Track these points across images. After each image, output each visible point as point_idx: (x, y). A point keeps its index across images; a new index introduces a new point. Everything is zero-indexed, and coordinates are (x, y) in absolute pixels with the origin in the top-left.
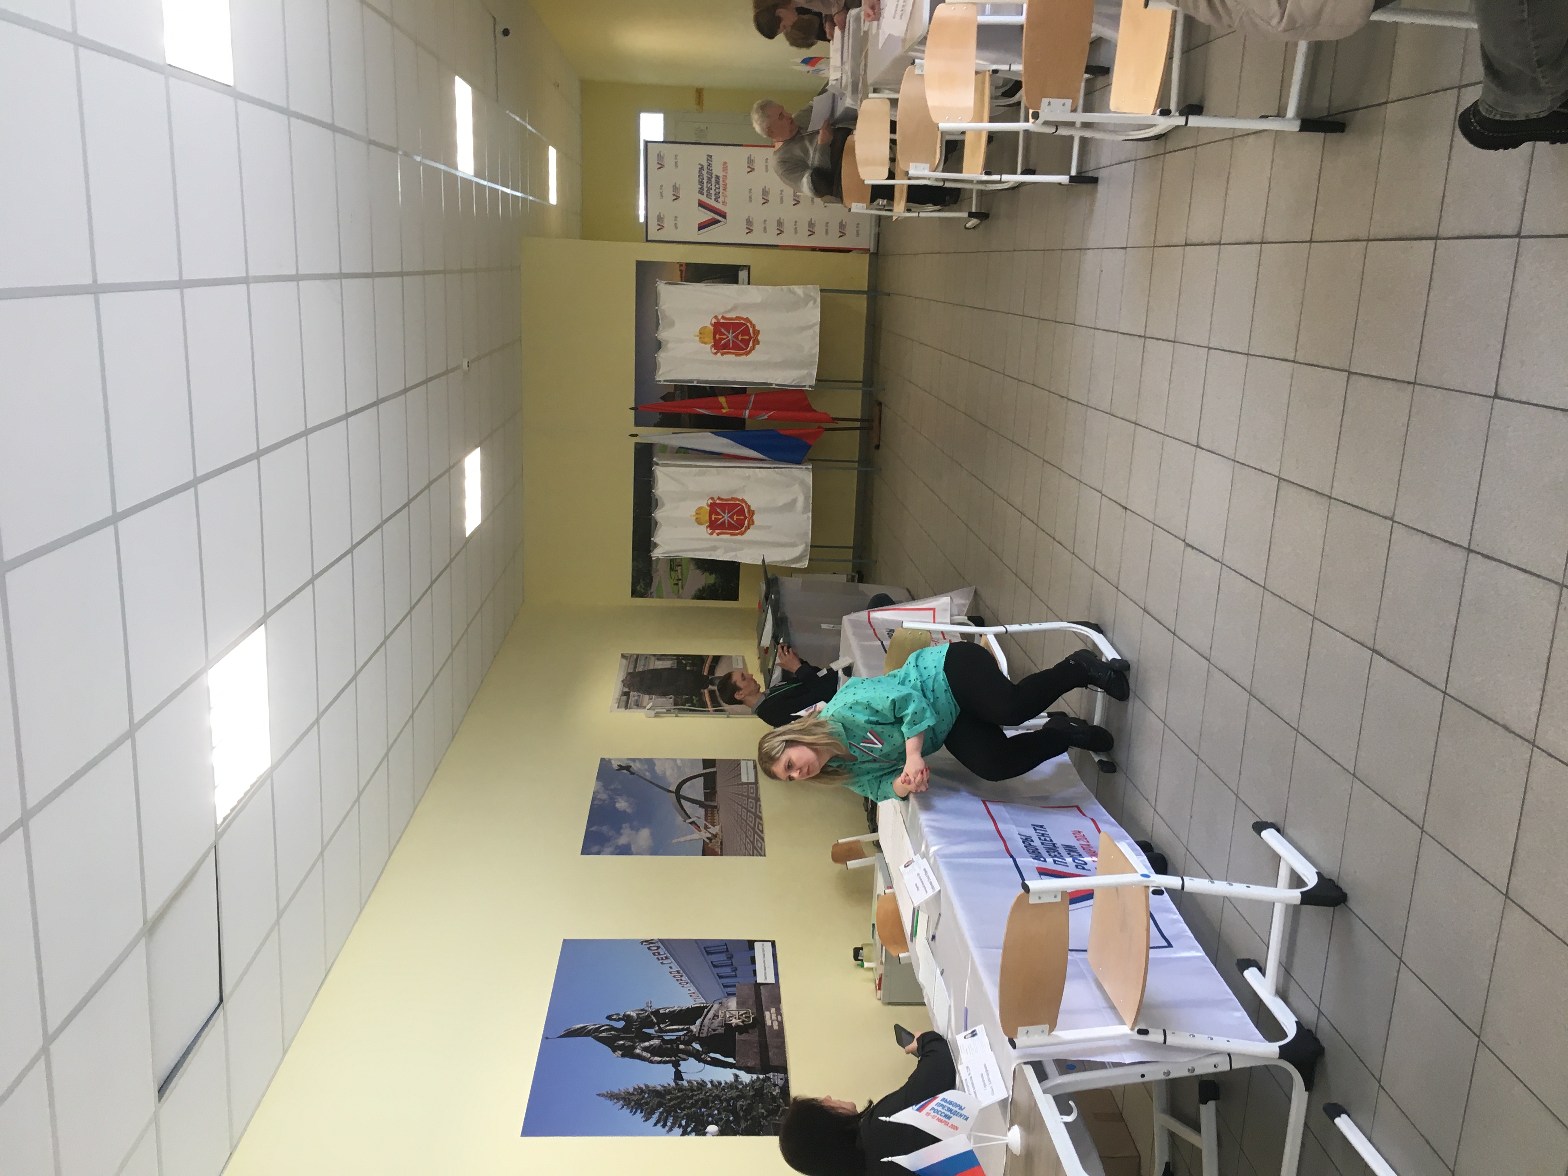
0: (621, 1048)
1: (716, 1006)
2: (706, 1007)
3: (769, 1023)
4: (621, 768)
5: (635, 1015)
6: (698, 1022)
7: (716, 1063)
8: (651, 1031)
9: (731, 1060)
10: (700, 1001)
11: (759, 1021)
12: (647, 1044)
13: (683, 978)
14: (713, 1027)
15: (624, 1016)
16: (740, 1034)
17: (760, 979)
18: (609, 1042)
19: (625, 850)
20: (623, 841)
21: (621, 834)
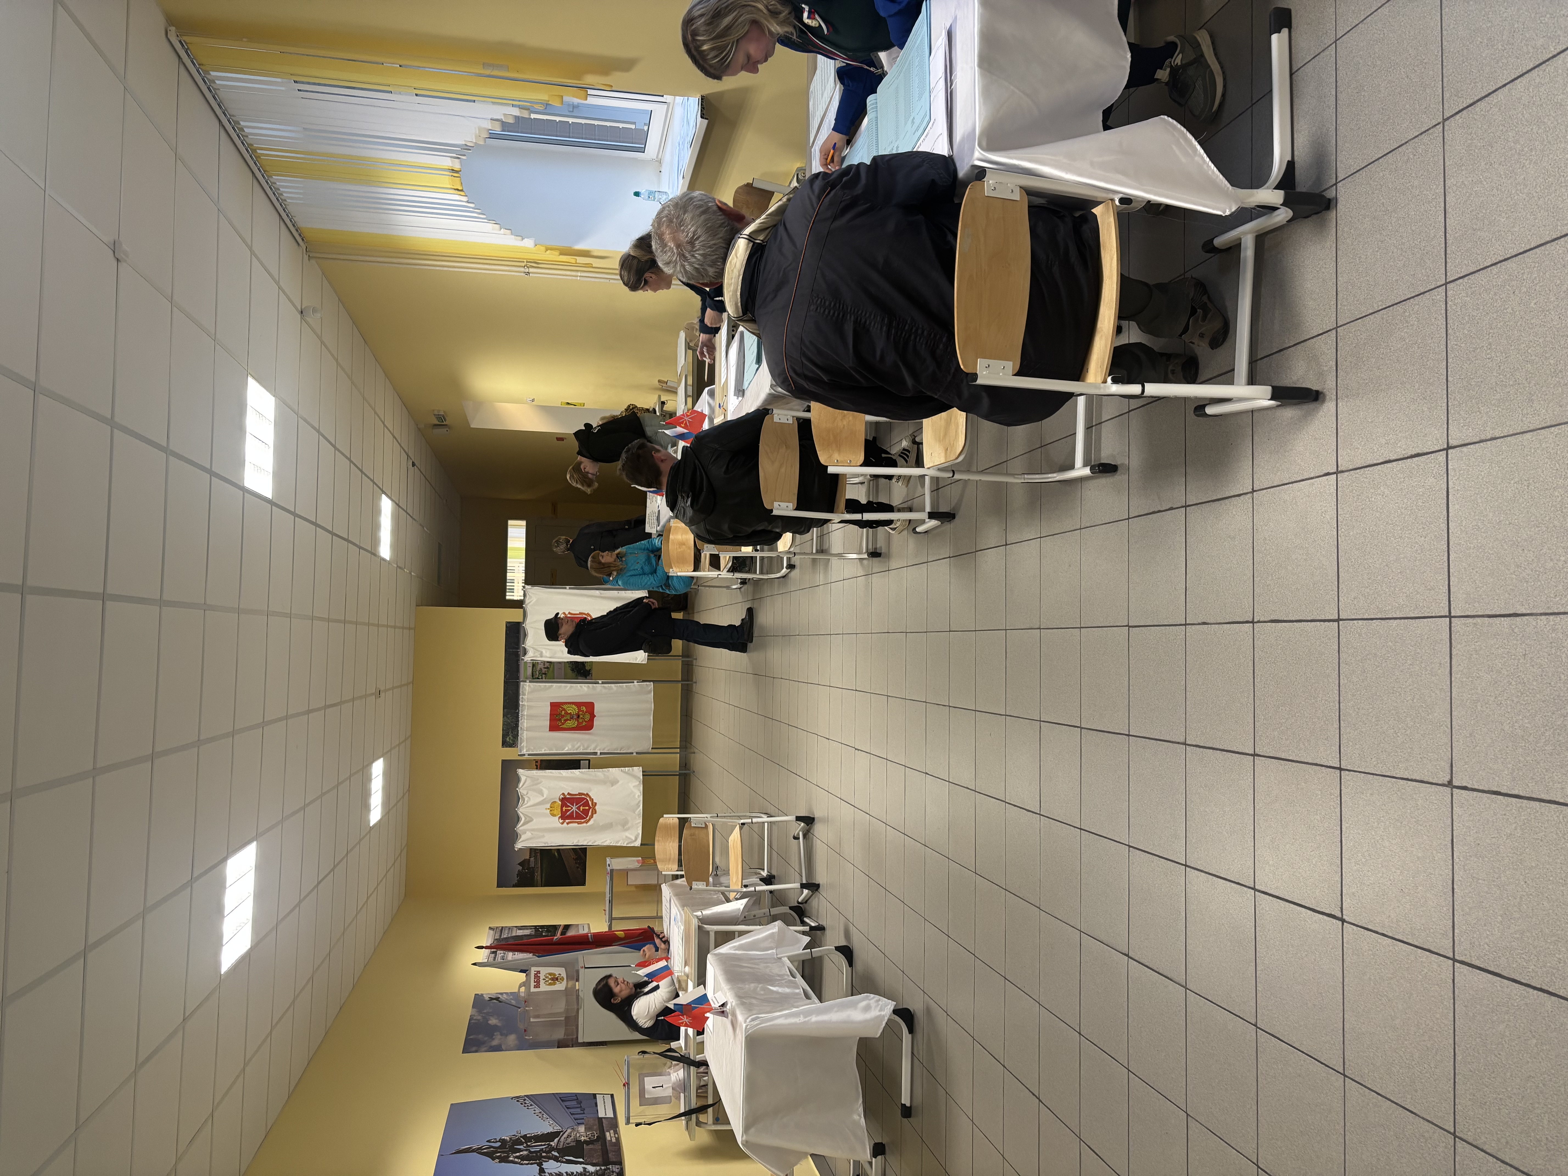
0: (498, 1157)
1: (569, 1131)
2: (562, 1131)
3: (608, 1138)
4: (491, 999)
5: (508, 1139)
6: (556, 1140)
7: (569, 1162)
8: (521, 1147)
9: (581, 1160)
10: (557, 1128)
11: (602, 1138)
12: (518, 1154)
13: (544, 1116)
14: (567, 1142)
15: (500, 1139)
16: (587, 1145)
17: (601, 1114)
18: (491, 1155)
19: (498, 1049)
20: (495, 1043)
21: (493, 1039)
